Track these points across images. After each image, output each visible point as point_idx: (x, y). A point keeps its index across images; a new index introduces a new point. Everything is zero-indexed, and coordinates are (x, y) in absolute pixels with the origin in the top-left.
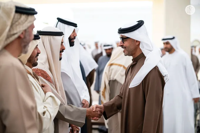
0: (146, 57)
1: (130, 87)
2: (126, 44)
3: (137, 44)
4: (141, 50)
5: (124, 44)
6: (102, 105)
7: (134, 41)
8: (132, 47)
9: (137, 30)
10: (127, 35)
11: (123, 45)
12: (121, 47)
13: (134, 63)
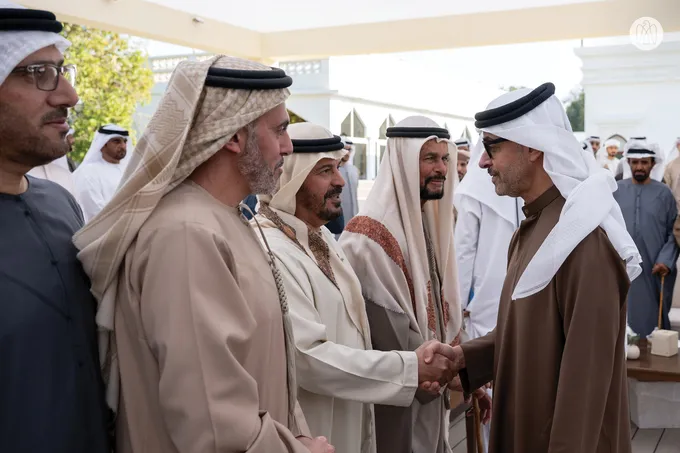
0: (565, 200)
1: (514, 298)
2: (500, 158)
3: (533, 158)
4: (547, 177)
5: (493, 161)
6: (457, 348)
7: (522, 151)
8: (517, 169)
9: (531, 114)
10: (498, 131)
11: (492, 165)
12: (486, 170)
13: (531, 219)
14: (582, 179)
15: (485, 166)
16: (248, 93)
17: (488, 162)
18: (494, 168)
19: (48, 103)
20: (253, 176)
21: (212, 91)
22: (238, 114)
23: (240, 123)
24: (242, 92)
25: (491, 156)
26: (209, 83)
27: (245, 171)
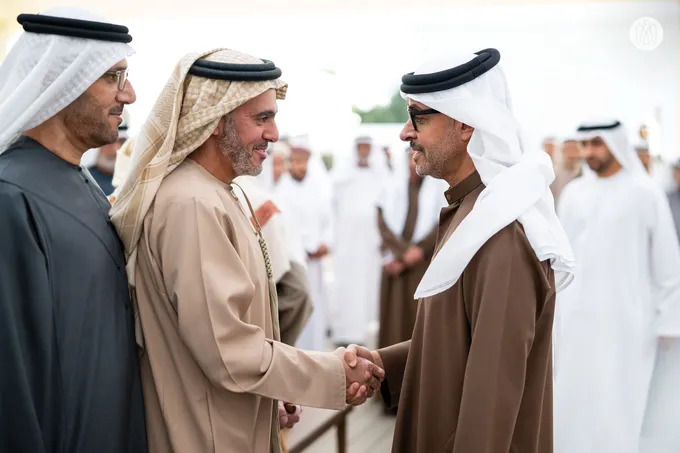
1: (416, 297)
2: (427, 132)
3: (466, 136)
5: (418, 135)
7: (454, 127)
8: (446, 148)
9: (469, 85)
10: (427, 100)
11: (416, 138)
12: (408, 143)
13: (453, 206)
14: (508, 165)
15: (407, 139)
16: (227, 83)
17: (411, 134)
18: (418, 142)
19: (116, 99)
20: (234, 157)
21: (195, 80)
22: (221, 102)
23: (224, 110)
24: (222, 82)
25: (416, 129)
26: (192, 72)
27: (226, 152)
